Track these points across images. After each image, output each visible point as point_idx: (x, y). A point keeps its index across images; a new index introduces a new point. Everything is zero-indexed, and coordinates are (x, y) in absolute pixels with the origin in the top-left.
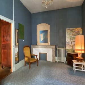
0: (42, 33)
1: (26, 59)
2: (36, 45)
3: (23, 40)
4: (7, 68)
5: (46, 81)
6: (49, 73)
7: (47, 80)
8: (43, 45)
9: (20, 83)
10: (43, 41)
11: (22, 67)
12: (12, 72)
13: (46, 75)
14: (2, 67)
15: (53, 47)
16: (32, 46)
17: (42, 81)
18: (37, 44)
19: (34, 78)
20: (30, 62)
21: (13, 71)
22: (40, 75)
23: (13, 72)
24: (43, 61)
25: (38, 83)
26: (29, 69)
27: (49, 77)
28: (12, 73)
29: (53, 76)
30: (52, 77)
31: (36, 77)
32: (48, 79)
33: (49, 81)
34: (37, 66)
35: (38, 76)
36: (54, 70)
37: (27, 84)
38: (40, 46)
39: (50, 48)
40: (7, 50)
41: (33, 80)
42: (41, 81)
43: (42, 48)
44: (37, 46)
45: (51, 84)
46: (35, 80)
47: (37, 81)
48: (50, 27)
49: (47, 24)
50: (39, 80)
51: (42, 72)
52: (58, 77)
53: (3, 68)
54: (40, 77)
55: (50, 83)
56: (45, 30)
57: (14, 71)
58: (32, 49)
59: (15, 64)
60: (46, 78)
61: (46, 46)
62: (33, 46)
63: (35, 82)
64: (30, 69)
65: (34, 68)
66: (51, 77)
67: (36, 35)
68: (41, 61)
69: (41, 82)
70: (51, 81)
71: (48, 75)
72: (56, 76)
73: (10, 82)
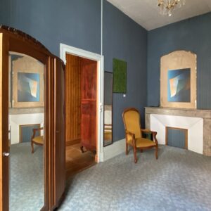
0: (175, 77)
1: (130, 138)
2: (159, 106)
3: (124, 96)
4: (90, 152)
5: (167, 198)
6: (184, 181)
7: (170, 197)
8: (178, 107)
9: (107, 189)
10: (176, 96)
11: (119, 156)
12: (96, 163)
13: (172, 185)
14: (82, 148)
15: (204, 115)
16: (147, 110)
17: (157, 197)
18: (162, 105)
19: (139, 185)
20: (138, 146)
21: (98, 161)
22: (156, 181)
23: (100, 163)
24: (178, 149)
25: (145, 199)
26: (133, 164)
27: (180, 191)
28: (97, 165)
29: (191, 192)
30: (189, 193)
31: (145, 185)
32: (175, 196)
33: (175, 201)
34: (157, 158)
35: (150, 183)
36: (201, 176)
37: (121, 193)
38: (167, 111)
39: (196, 116)
40: (90, 115)
41: (136, 189)
42: (156, 195)
43: (173, 115)
44: (159, 110)
45: (180, 208)
46: (141, 189)
47: (145, 192)
48: (197, 59)
49: (189, 52)
50: (151, 192)
51: (163, 176)
52: (204, 197)
53: (83, 152)
54: (154, 187)
55: (177, 205)
56: (181, 68)
57: (102, 161)
58: (146, 115)
59: (104, 146)
60: (170, 192)
61: (186, 110)
62: (151, 109)
63: (140, 194)
64: (136, 162)
65: (145, 163)
66: (186, 193)
67: (159, 82)
68: (171, 149)
69: (155, 198)
70: (182, 202)
71: (179, 186)
72: (199, 193)
73: (88, 182)
